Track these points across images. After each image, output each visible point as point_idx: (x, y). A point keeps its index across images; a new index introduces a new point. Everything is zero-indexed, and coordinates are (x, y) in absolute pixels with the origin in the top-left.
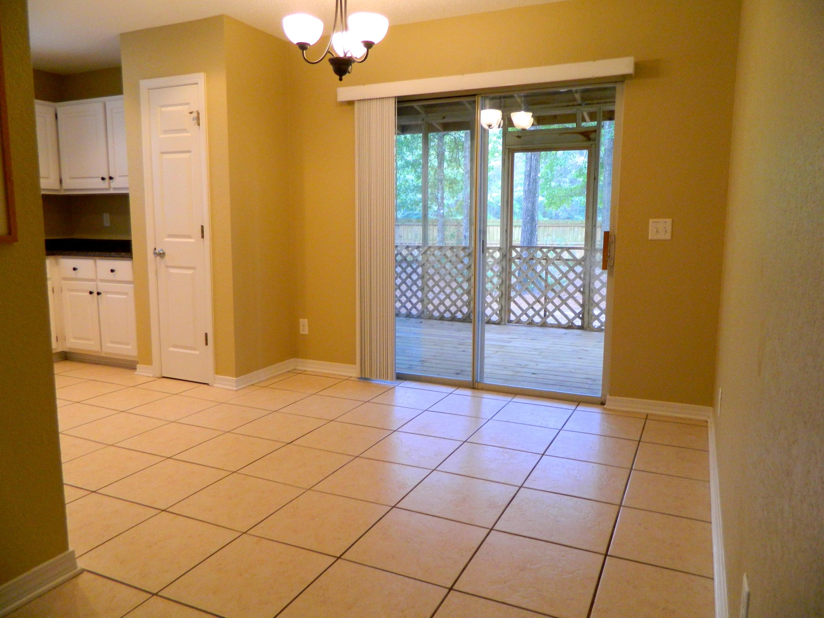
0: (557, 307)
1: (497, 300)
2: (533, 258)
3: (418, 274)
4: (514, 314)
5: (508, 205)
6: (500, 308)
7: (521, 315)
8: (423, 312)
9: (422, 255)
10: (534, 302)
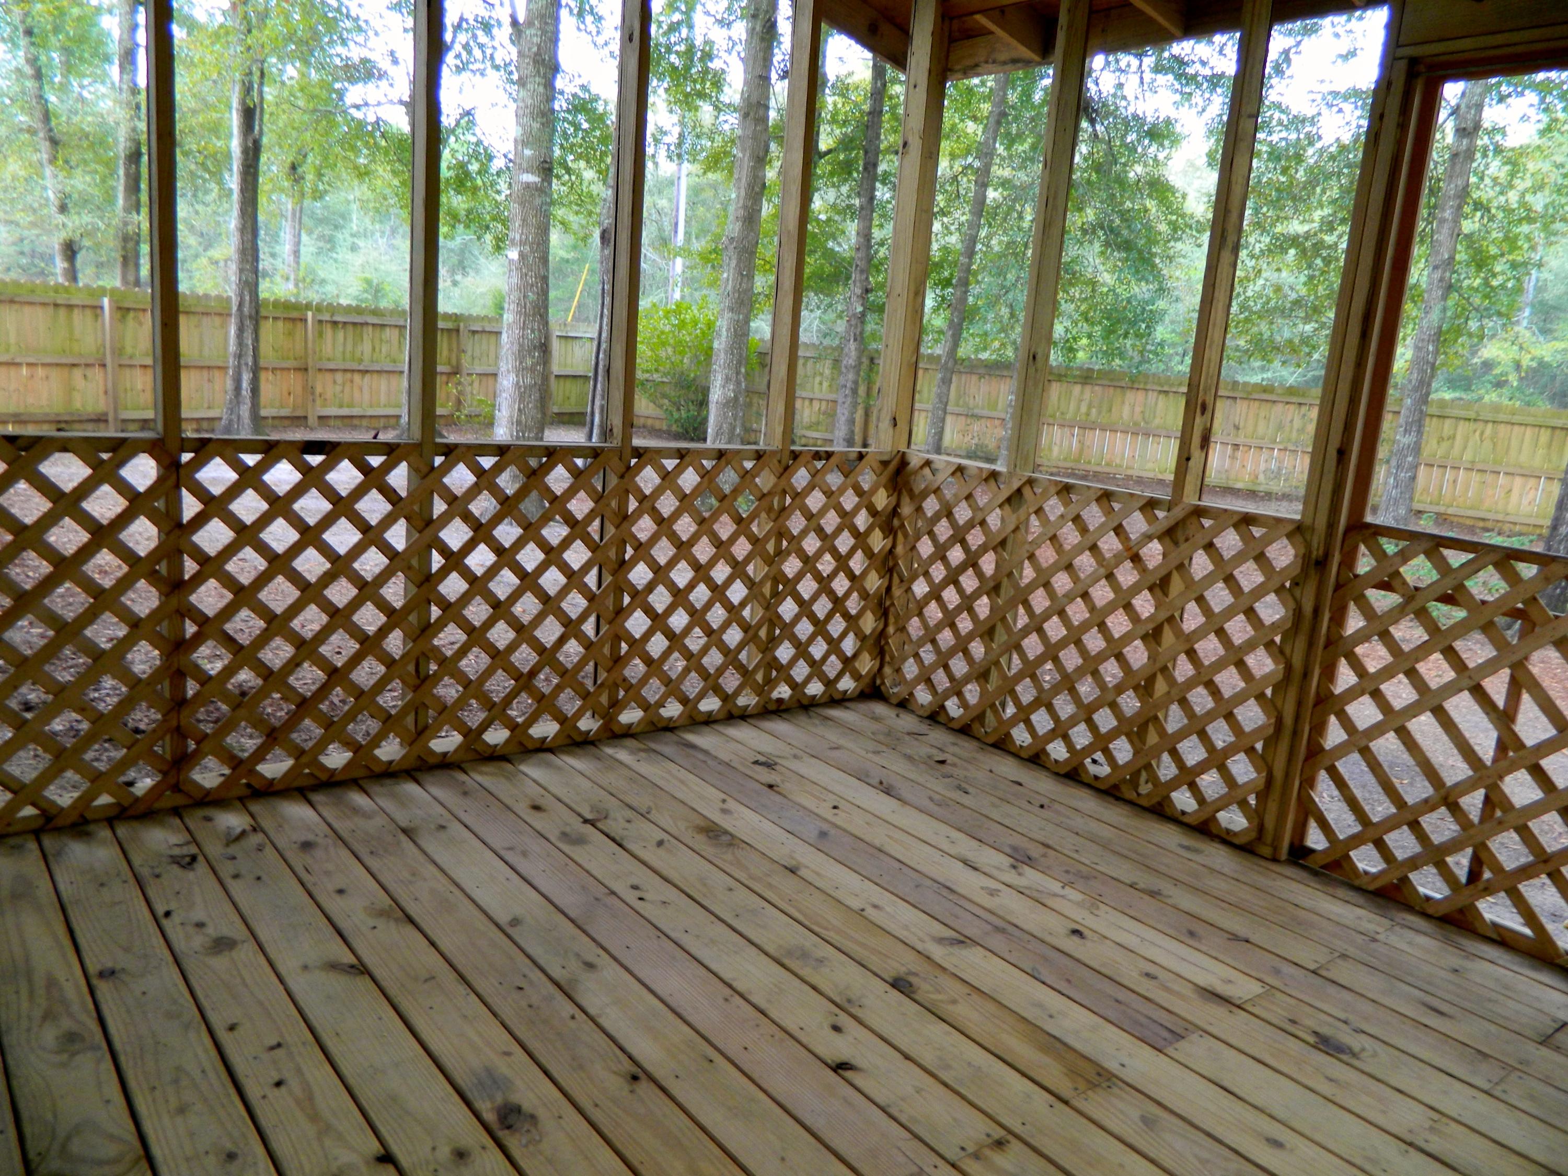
0: (1545, 861)
1: (1253, 749)
2: (1458, 596)
3: (979, 574)
4: (1324, 825)
5: (1365, 335)
6: (1261, 783)
7: (1356, 841)
8: (980, 718)
9: (1001, 506)
10: (1426, 801)
